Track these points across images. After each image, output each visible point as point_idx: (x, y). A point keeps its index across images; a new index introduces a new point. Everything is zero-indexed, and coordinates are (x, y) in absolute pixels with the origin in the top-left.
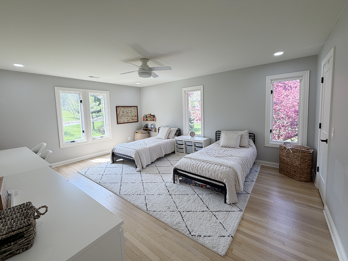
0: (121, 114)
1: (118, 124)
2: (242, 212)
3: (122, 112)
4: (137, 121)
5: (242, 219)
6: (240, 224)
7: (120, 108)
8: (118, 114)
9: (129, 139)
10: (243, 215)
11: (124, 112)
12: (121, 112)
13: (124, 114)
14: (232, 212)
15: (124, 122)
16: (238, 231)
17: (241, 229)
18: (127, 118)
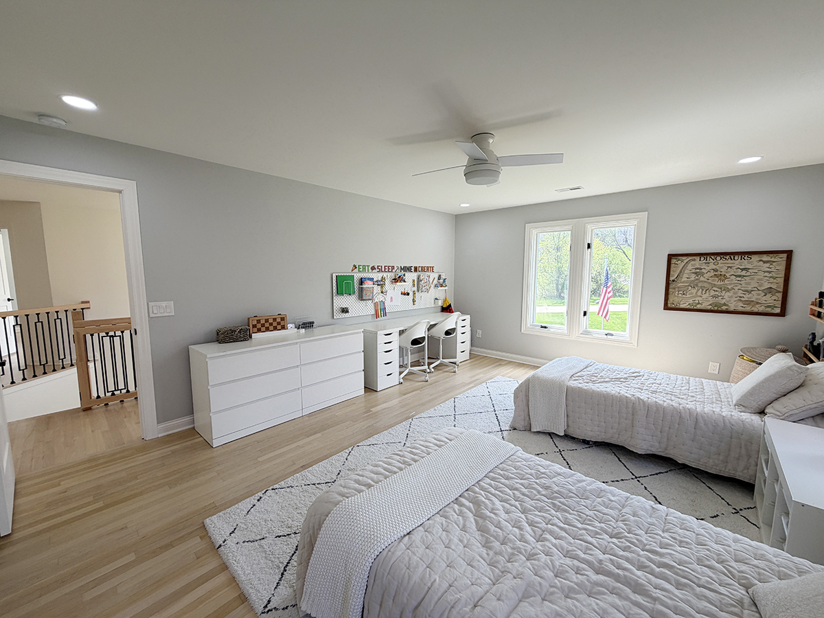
0: (684, 279)
1: (666, 307)
2: (261, 609)
3: (696, 273)
4: (778, 311)
5: (243, 598)
6: (233, 581)
7: (684, 258)
8: (671, 279)
9: (713, 368)
10: (252, 609)
11: (703, 274)
12: (687, 271)
13: (702, 279)
14: (278, 579)
15: (699, 307)
16: (225, 567)
17: (221, 578)
18: (713, 293)
